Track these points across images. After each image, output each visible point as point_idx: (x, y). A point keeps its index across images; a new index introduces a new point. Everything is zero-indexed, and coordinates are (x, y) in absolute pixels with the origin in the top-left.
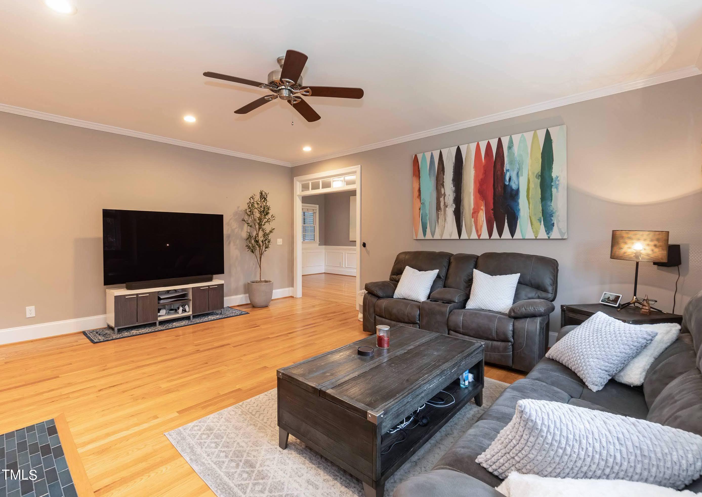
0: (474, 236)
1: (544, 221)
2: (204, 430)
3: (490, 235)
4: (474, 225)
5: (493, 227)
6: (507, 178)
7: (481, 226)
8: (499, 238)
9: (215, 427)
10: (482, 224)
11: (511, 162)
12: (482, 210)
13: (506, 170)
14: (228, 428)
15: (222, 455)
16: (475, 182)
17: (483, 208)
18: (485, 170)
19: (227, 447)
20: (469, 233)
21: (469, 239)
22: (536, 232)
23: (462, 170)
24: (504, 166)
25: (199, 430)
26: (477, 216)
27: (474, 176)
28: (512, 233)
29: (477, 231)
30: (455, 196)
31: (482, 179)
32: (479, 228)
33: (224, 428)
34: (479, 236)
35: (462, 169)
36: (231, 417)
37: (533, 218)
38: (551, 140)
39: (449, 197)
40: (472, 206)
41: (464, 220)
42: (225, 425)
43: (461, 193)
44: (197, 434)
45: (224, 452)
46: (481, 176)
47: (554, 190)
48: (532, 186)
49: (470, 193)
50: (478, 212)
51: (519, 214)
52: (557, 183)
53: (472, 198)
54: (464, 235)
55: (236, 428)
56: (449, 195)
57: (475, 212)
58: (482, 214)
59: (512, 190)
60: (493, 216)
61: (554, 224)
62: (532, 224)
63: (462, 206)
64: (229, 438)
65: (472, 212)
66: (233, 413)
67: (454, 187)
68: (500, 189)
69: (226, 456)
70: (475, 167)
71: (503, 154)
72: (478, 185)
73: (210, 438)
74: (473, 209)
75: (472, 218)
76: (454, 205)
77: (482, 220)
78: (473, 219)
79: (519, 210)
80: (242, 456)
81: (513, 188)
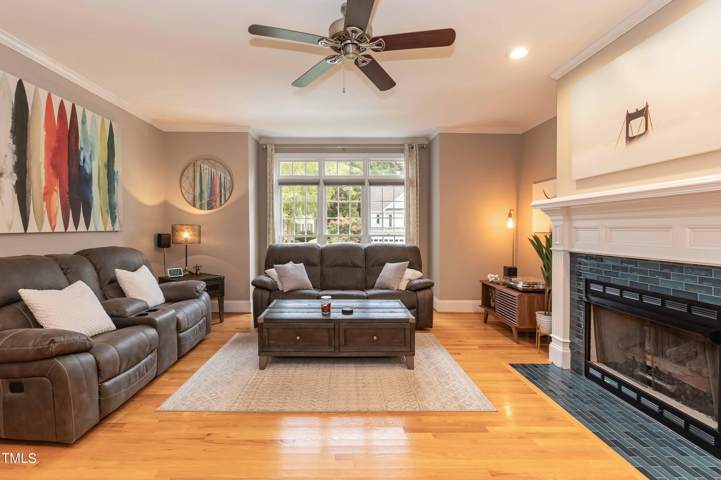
0: (47, 228)
1: (110, 213)
2: (461, 399)
3: (66, 227)
4: (46, 211)
5: (69, 216)
6: (82, 159)
7: (56, 214)
8: (75, 231)
9: (451, 398)
10: (57, 211)
11: (85, 140)
12: (56, 191)
13: (81, 148)
14: (441, 393)
15: (452, 379)
16: (46, 149)
17: (57, 188)
18: (59, 137)
19: (446, 382)
20: (40, 224)
21: (40, 233)
22: (105, 224)
23: (27, 122)
24: (78, 142)
25: (465, 401)
26: (50, 199)
27: (45, 139)
28: (87, 224)
29: (51, 221)
30: (15, 159)
31: (55, 148)
32: (53, 216)
33: (444, 394)
34: (53, 228)
35: (27, 120)
36: (435, 400)
37: (103, 209)
38: (113, 134)
39: (6, 159)
40: (44, 184)
41: (32, 202)
42: (443, 396)
43: (26, 159)
44: (467, 399)
45: (450, 380)
46: (54, 144)
47: (116, 183)
48: (102, 175)
49: (40, 163)
50: (52, 194)
51: (92, 203)
52: (117, 177)
53: (43, 171)
54: (32, 227)
55: (435, 390)
56: (6, 156)
57: (47, 194)
58: (56, 198)
59: (86, 173)
60: (68, 202)
61: (116, 216)
62: (102, 216)
63: (29, 181)
64: (443, 386)
65: (43, 191)
66: (430, 403)
67: (14, 143)
68: (74, 169)
69: (449, 378)
70: (46, 126)
71: (78, 126)
72: (51, 155)
73: (458, 392)
74: (45, 188)
75: (44, 201)
76: (15, 175)
77: (57, 205)
78: (45, 203)
79: (92, 198)
80: (439, 374)
81: (87, 172)
